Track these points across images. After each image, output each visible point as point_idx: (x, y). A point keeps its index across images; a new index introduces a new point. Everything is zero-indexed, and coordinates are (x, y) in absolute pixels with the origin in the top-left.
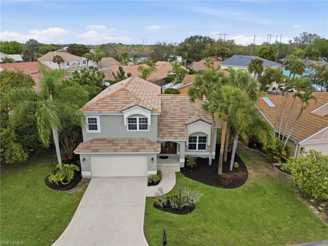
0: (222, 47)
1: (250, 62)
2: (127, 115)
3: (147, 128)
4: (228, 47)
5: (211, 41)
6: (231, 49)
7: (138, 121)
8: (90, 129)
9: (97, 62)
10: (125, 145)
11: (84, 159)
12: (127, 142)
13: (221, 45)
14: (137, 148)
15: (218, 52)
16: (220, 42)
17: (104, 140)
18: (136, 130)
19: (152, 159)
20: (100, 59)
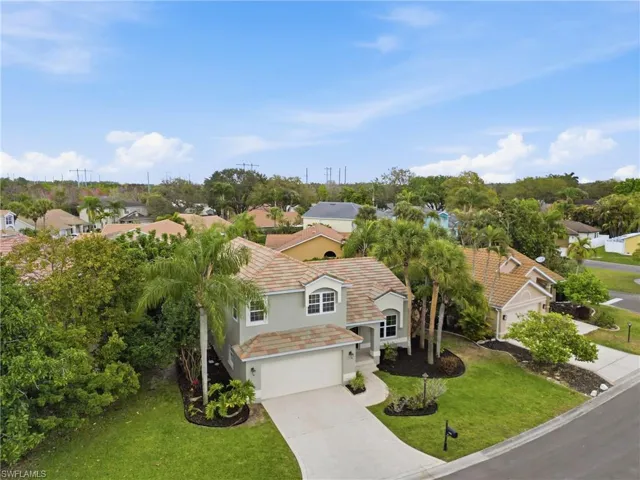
0: (283, 189)
1: (357, 212)
2: (309, 291)
3: (332, 309)
4: (293, 188)
5: (262, 180)
6: (299, 192)
7: (321, 298)
8: (252, 319)
9: (35, 220)
10: (309, 337)
11: (252, 369)
12: (309, 333)
13: (282, 185)
14: (329, 339)
15: (279, 196)
16: (278, 181)
17: (273, 334)
18: (317, 314)
19: (350, 353)
20: (42, 213)
